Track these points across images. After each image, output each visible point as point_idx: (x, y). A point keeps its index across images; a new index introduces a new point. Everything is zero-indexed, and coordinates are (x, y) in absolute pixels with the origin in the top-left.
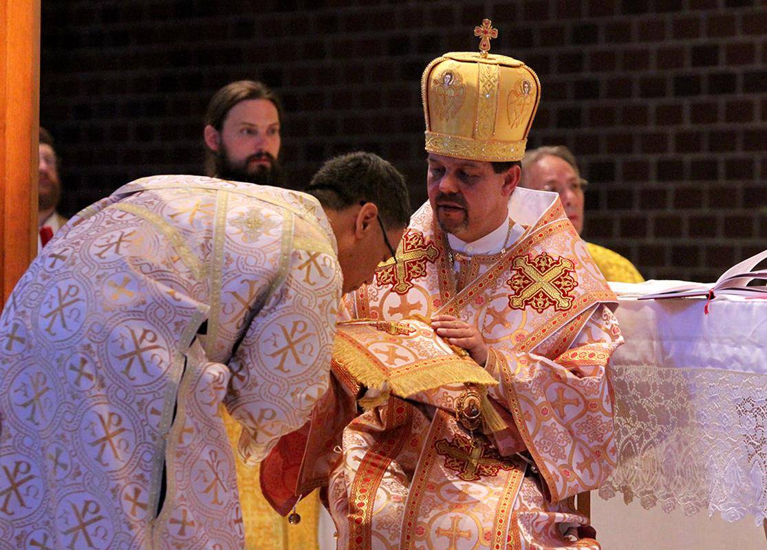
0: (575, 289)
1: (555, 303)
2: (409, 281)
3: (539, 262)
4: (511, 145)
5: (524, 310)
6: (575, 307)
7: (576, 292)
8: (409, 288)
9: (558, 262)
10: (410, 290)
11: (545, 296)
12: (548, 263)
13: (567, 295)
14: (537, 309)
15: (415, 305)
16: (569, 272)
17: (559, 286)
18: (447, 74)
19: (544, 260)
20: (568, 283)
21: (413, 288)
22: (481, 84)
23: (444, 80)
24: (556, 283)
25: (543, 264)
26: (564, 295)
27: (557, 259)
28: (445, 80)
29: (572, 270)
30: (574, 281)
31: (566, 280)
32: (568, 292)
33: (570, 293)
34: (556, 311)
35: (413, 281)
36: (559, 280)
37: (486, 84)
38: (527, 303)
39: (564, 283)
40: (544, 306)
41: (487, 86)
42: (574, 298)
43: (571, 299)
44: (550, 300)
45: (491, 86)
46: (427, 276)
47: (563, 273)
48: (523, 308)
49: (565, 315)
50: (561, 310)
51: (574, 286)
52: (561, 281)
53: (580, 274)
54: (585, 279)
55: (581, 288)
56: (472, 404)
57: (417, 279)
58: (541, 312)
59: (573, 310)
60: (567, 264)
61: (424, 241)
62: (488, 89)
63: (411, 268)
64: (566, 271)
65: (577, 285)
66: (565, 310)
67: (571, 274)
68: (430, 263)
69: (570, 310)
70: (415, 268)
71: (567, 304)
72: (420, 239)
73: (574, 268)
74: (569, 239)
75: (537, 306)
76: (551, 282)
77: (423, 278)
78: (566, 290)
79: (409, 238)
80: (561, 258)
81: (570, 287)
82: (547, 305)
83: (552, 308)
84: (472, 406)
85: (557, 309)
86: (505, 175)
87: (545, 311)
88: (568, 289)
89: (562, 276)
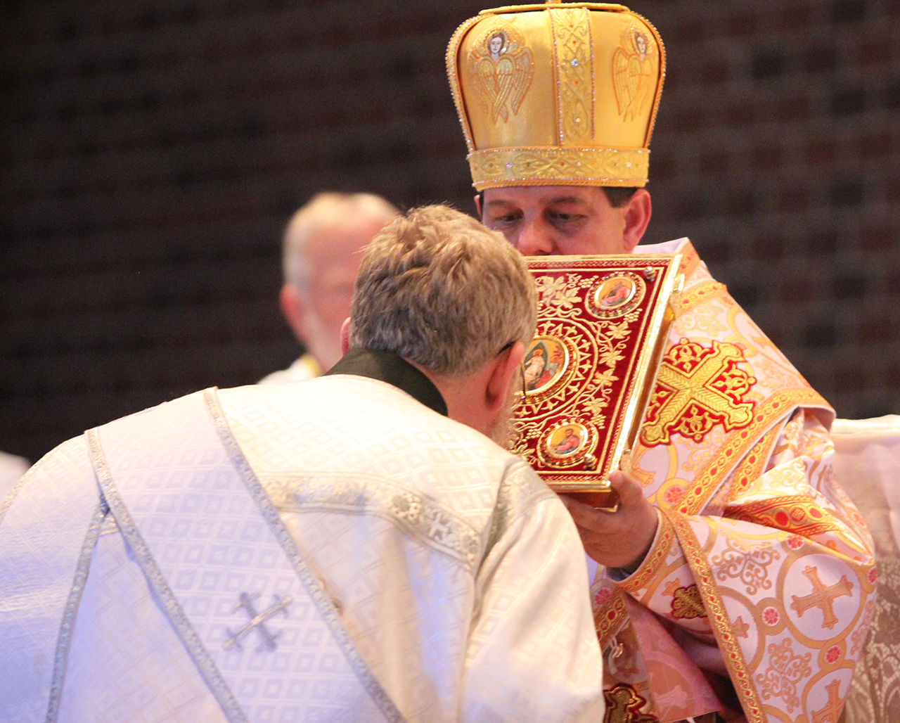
0: (753, 388)
1: (722, 418)
3: (678, 357)
4: (626, 155)
5: (669, 444)
6: (760, 418)
7: (756, 393)
9: (712, 351)
11: (701, 412)
12: (694, 354)
13: (741, 402)
14: (693, 437)
16: (735, 362)
17: (723, 389)
18: (494, 37)
19: (685, 351)
20: (740, 382)
22: (559, 42)
23: (489, 48)
24: (717, 384)
25: (686, 357)
26: (736, 402)
27: (710, 346)
28: (493, 47)
29: (741, 359)
30: (748, 377)
31: (733, 376)
32: (741, 395)
33: (745, 398)
34: (727, 431)
36: (721, 378)
37: (568, 41)
38: (671, 430)
39: (731, 383)
40: (703, 429)
41: (570, 44)
42: (754, 403)
43: (750, 406)
44: (712, 416)
45: (577, 45)
47: (726, 365)
48: (666, 440)
49: (744, 435)
50: (735, 428)
51: (750, 385)
52: (724, 379)
53: (757, 365)
54: (767, 372)
55: (762, 385)
58: (701, 440)
59: (757, 424)
60: (732, 353)
62: (574, 49)
64: (730, 363)
65: (755, 383)
66: (744, 427)
67: (740, 366)
69: (752, 425)
71: (745, 416)
73: (742, 355)
74: (722, 311)
75: (691, 431)
76: (707, 385)
78: (737, 393)
80: (715, 344)
81: (744, 386)
82: (709, 424)
83: (720, 428)
85: (729, 427)
86: (625, 210)
87: (707, 436)
88: (742, 390)
89: (724, 371)
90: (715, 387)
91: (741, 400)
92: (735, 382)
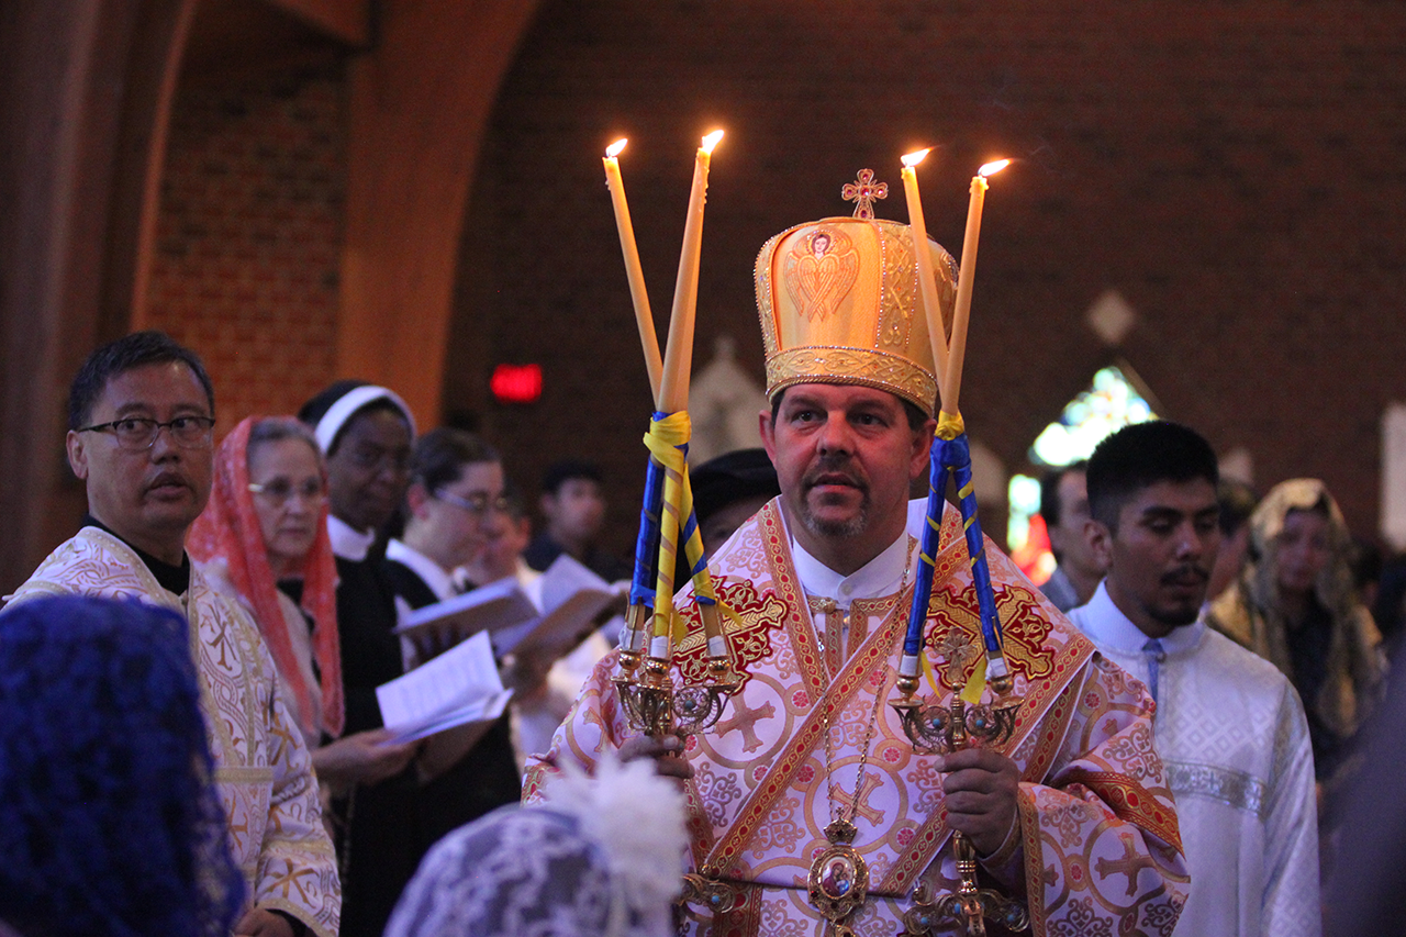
0: (1050, 634)
1: (1020, 667)
2: (743, 669)
3: (971, 600)
6: (1061, 668)
7: (1052, 641)
8: (745, 682)
9: (1004, 595)
10: (748, 684)
13: (1040, 650)
15: (760, 710)
16: (1030, 607)
17: (1020, 636)
20: (1036, 628)
21: (752, 681)
24: (1013, 630)
26: (1035, 650)
27: (1002, 590)
30: (1044, 623)
31: (1028, 622)
32: (1039, 643)
33: (1043, 645)
34: (1029, 681)
35: (750, 668)
36: (1017, 624)
39: (1028, 629)
42: (1052, 652)
43: (1049, 655)
44: (1012, 664)
46: (775, 655)
47: (1021, 610)
49: (1046, 686)
50: (1037, 678)
51: (1047, 632)
52: (1020, 626)
55: (1057, 631)
56: (837, 872)
57: (757, 663)
59: (1058, 674)
60: (1022, 596)
61: (756, 594)
63: (742, 645)
64: (1024, 607)
65: (1052, 628)
66: (1045, 677)
67: (1035, 610)
68: (775, 631)
69: (1053, 676)
70: (750, 644)
71: (1045, 666)
72: (748, 592)
73: (1035, 600)
77: (767, 659)
79: (728, 593)
80: (1008, 587)
83: (1021, 677)
84: (838, 876)
85: (1030, 677)
88: (1038, 638)
89: (1019, 617)
90: (1012, 633)
91: (1040, 647)
92: (1030, 629)
